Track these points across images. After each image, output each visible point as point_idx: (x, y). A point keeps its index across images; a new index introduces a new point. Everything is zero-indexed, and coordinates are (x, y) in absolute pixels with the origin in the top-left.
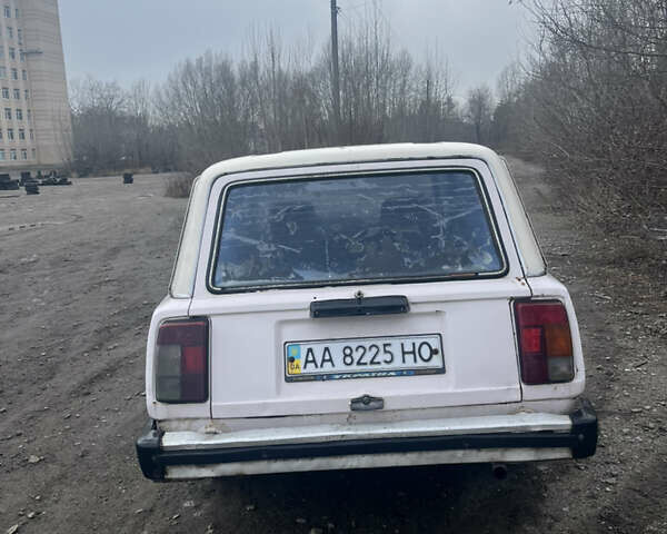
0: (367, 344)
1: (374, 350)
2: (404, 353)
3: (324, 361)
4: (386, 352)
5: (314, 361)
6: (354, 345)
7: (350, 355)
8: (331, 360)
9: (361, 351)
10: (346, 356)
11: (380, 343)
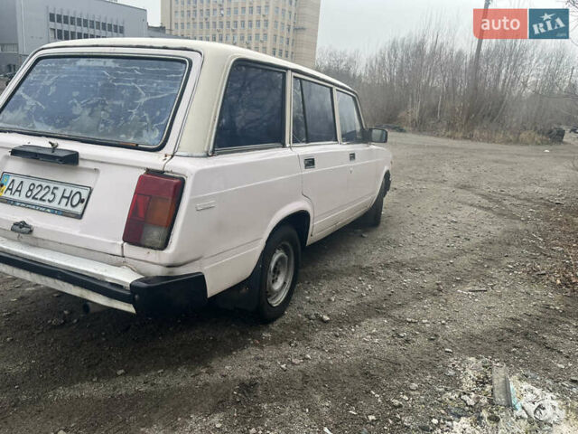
0: (44, 184)
1: (47, 189)
2: (63, 197)
3: (17, 190)
4: (52, 193)
5: (11, 190)
6: (37, 183)
7: (32, 190)
8: (20, 191)
9: (40, 188)
10: (30, 190)
11: (52, 186)
